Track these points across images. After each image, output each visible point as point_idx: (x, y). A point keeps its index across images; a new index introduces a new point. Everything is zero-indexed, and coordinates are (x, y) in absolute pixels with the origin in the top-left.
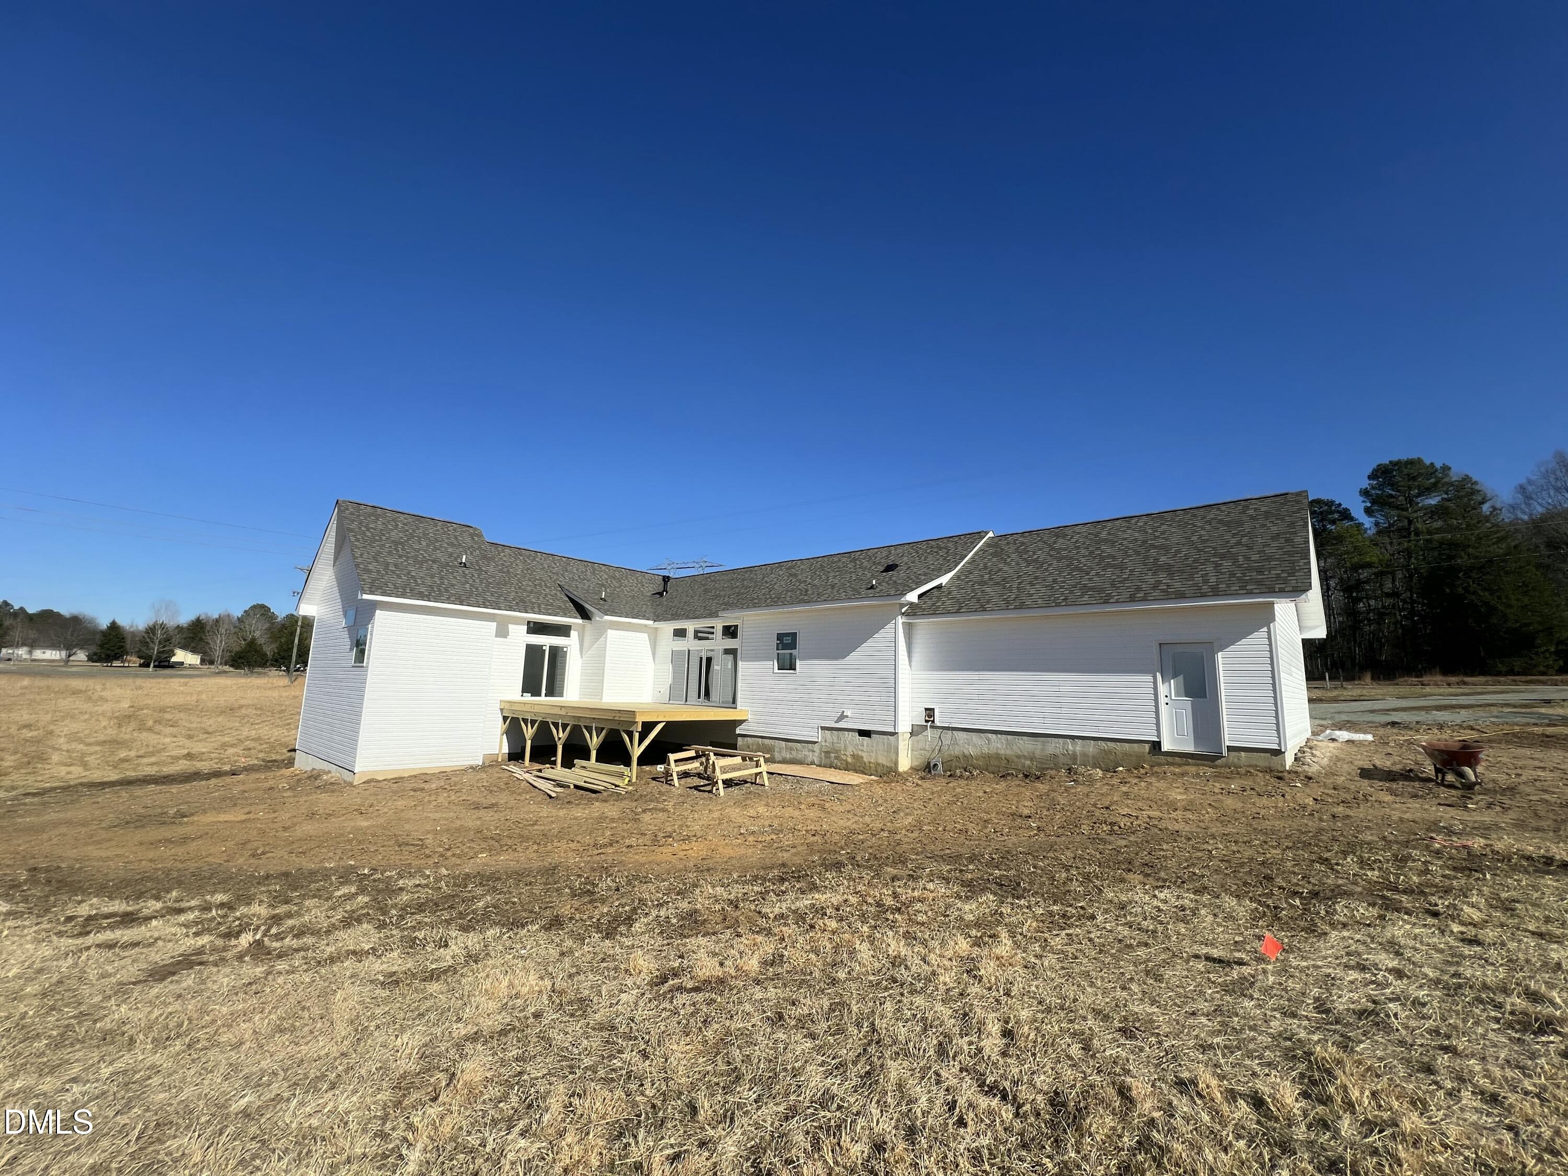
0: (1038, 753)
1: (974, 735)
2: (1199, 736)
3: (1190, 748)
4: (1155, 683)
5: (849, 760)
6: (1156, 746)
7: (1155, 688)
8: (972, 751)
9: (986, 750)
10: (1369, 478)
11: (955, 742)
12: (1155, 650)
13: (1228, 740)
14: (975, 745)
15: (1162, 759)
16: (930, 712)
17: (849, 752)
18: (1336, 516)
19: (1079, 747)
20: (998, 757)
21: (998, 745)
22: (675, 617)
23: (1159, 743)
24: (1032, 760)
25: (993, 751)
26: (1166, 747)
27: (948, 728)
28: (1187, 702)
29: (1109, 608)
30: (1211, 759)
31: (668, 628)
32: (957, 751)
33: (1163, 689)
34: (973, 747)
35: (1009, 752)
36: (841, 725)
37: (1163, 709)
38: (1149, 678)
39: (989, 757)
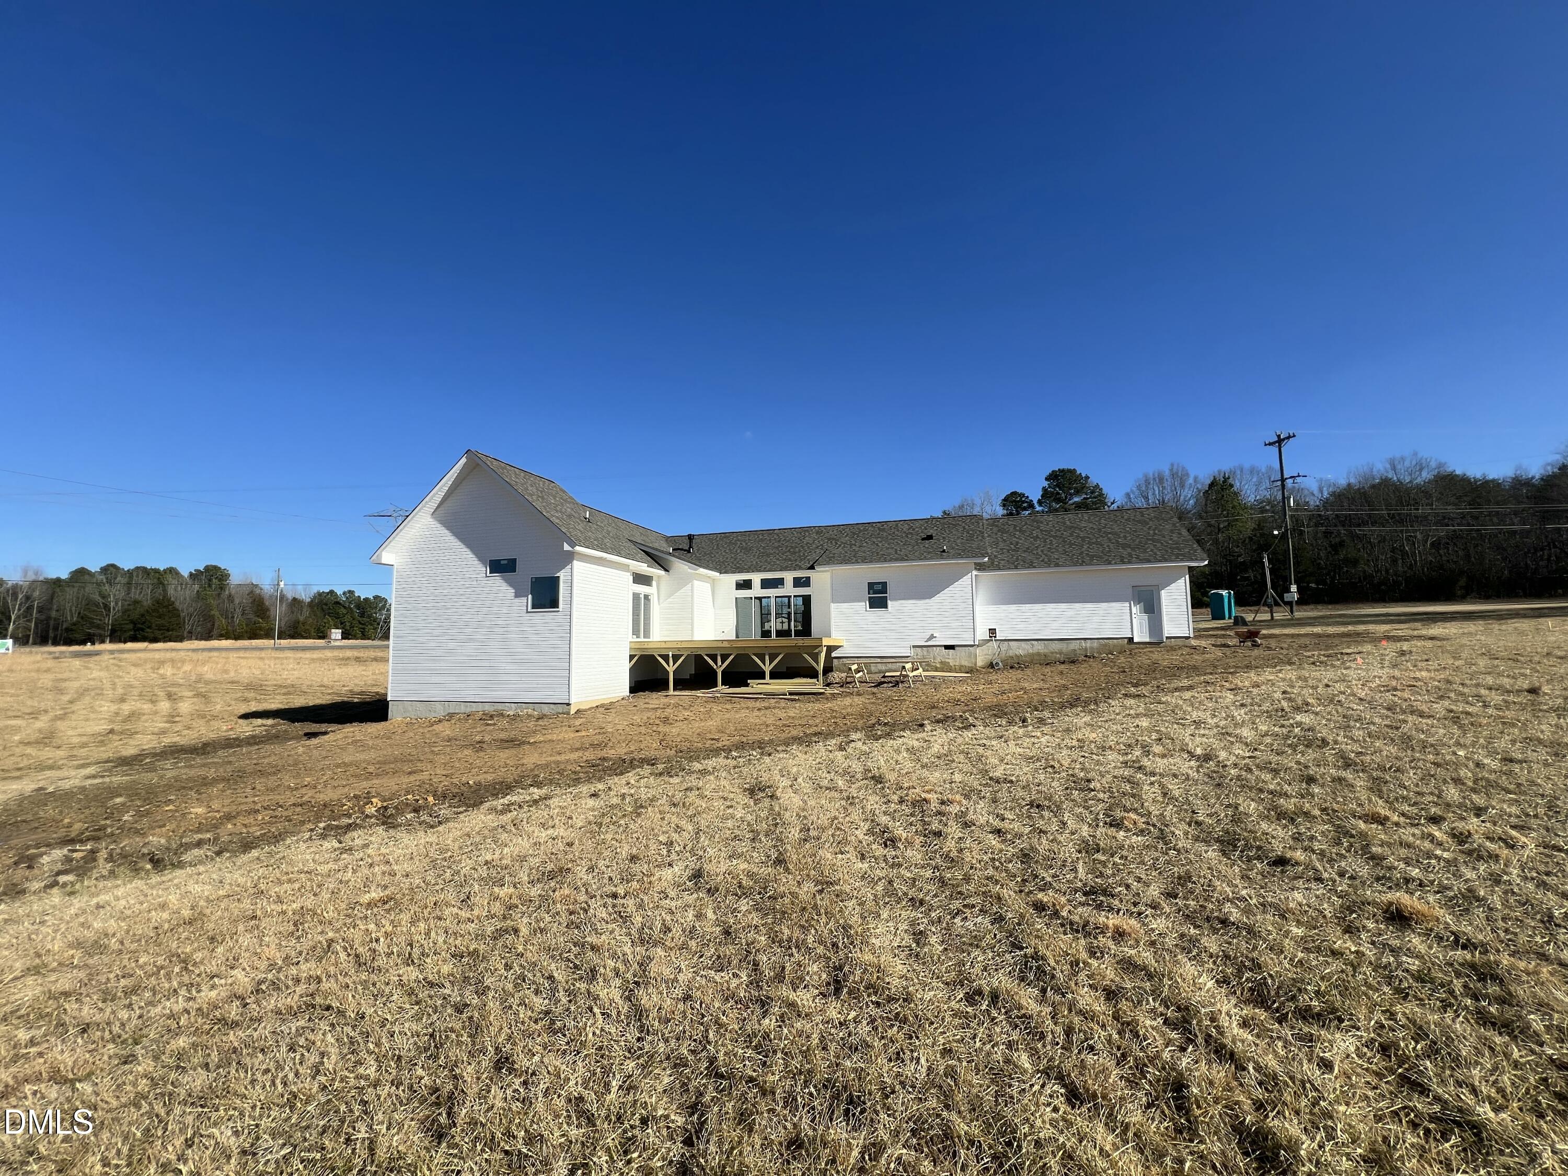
0: (1064, 650)
1: (1022, 643)
2: (1151, 633)
3: (1147, 640)
4: (1130, 607)
5: (938, 665)
6: (1131, 640)
7: (1131, 610)
8: (1021, 652)
9: (1031, 651)
10: (1046, 479)
11: (1009, 648)
12: (1131, 590)
13: (1166, 633)
14: (1024, 649)
15: (1134, 646)
16: (992, 631)
17: (938, 660)
18: (1025, 505)
19: (1089, 644)
20: (1039, 654)
21: (1039, 647)
22: (740, 570)
23: (1132, 638)
24: (1060, 654)
25: (1035, 651)
26: (1136, 640)
27: (1005, 640)
28: (1145, 617)
29: (1110, 567)
30: (1158, 643)
31: (732, 579)
32: (1011, 653)
33: (1134, 610)
34: (1020, 650)
35: (1046, 651)
36: (929, 643)
37: (1134, 620)
38: (1127, 604)
39: (1033, 655)
